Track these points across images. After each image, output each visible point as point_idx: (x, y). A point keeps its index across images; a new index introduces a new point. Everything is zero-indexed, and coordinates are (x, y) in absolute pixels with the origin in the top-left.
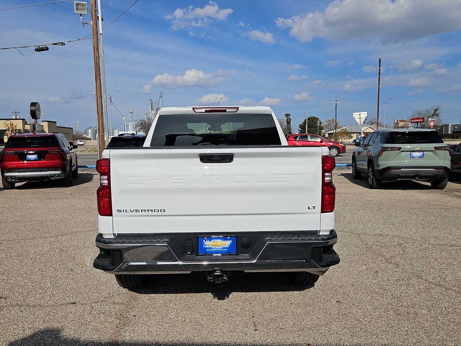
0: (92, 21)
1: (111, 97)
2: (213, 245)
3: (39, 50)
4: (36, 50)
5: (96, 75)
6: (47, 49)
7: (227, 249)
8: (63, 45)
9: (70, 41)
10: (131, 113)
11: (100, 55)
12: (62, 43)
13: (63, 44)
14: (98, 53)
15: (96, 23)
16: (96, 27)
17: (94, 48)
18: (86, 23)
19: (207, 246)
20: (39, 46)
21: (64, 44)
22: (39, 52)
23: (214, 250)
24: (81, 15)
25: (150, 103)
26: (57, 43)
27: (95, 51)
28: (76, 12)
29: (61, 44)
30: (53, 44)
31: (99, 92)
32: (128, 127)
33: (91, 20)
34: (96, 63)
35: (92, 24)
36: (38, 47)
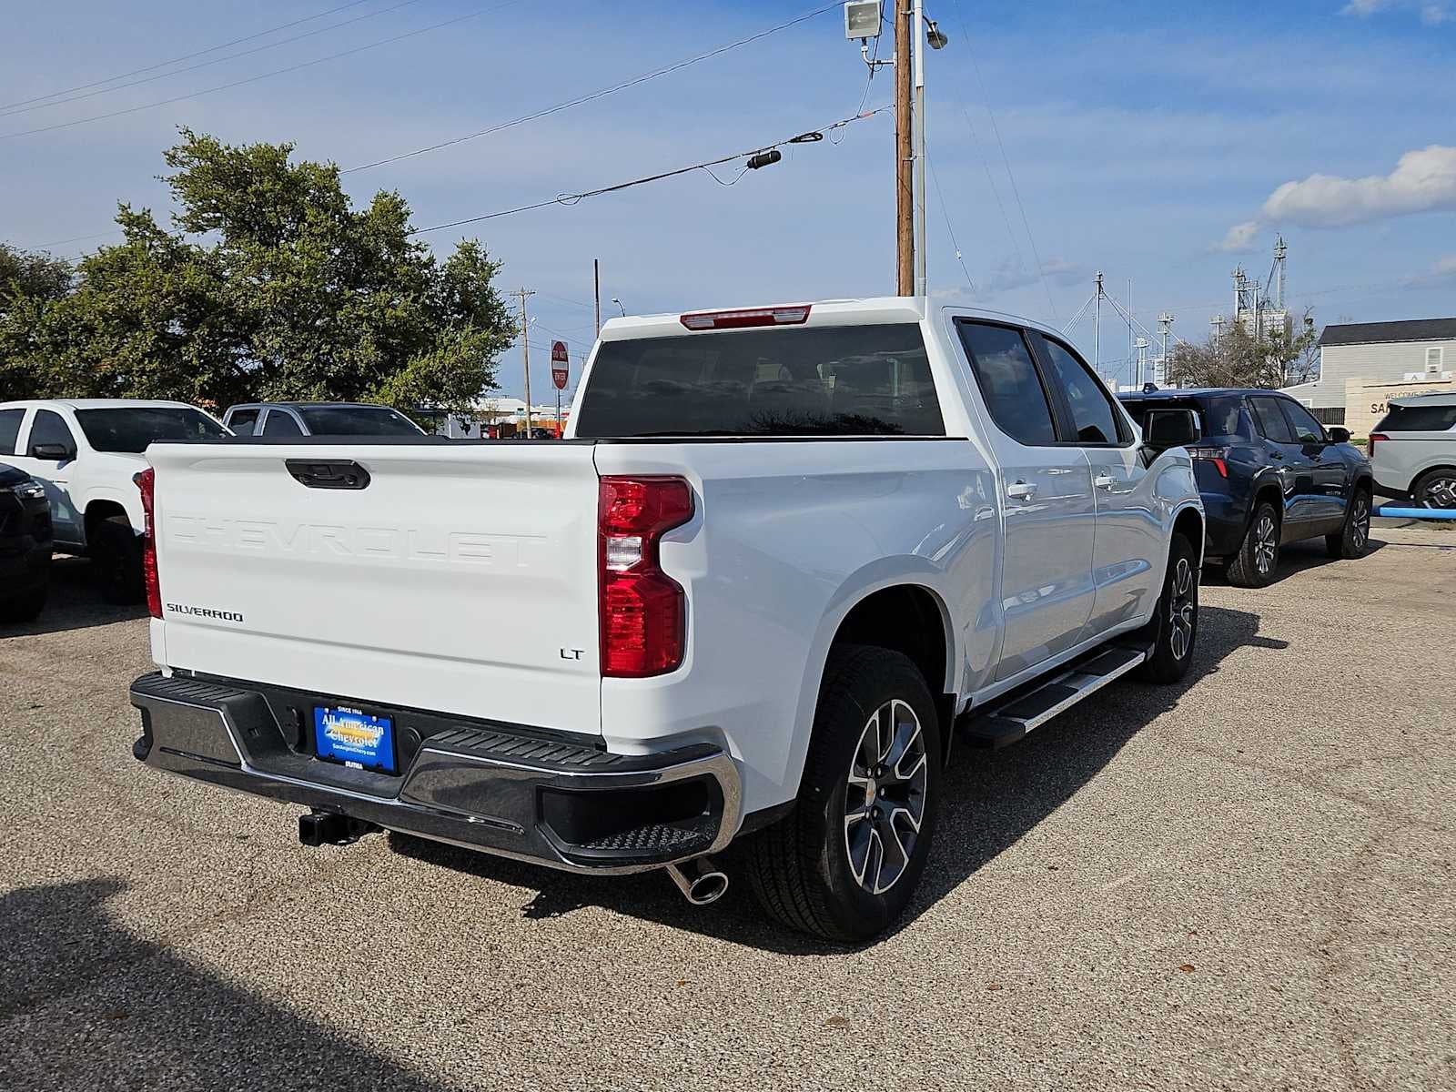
0: (895, 54)
1: (1100, 276)
2: (344, 734)
3: (757, 163)
4: (751, 165)
5: (899, 217)
6: (776, 157)
7: (373, 754)
8: (817, 140)
9: (836, 126)
10: (1165, 322)
11: (914, 154)
12: (813, 135)
13: (817, 137)
14: (907, 150)
15: (907, 57)
16: (907, 67)
17: (897, 135)
18: (879, 62)
19: (330, 735)
20: (759, 152)
21: (820, 135)
22: (756, 168)
23: (348, 749)
24: (864, 40)
25: (1237, 284)
26: (800, 138)
27: (901, 145)
28: (848, 33)
29: (813, 138)
30: (793, 141)
31: (906, 270)
32: (1153, 369)
33: (894, 49)
34: (902, 182)
35: (895, 63)
36: (754, 155)
